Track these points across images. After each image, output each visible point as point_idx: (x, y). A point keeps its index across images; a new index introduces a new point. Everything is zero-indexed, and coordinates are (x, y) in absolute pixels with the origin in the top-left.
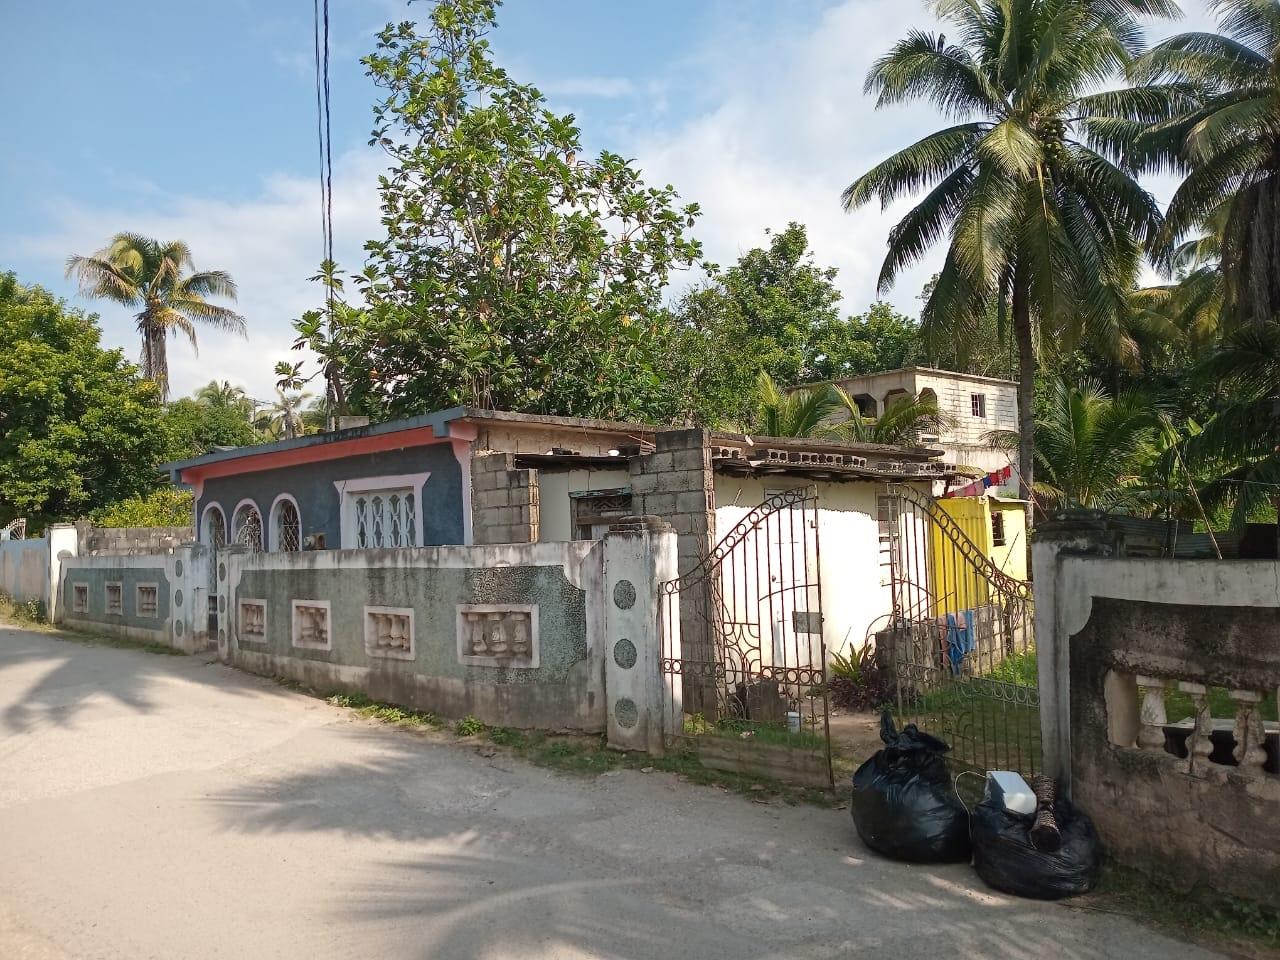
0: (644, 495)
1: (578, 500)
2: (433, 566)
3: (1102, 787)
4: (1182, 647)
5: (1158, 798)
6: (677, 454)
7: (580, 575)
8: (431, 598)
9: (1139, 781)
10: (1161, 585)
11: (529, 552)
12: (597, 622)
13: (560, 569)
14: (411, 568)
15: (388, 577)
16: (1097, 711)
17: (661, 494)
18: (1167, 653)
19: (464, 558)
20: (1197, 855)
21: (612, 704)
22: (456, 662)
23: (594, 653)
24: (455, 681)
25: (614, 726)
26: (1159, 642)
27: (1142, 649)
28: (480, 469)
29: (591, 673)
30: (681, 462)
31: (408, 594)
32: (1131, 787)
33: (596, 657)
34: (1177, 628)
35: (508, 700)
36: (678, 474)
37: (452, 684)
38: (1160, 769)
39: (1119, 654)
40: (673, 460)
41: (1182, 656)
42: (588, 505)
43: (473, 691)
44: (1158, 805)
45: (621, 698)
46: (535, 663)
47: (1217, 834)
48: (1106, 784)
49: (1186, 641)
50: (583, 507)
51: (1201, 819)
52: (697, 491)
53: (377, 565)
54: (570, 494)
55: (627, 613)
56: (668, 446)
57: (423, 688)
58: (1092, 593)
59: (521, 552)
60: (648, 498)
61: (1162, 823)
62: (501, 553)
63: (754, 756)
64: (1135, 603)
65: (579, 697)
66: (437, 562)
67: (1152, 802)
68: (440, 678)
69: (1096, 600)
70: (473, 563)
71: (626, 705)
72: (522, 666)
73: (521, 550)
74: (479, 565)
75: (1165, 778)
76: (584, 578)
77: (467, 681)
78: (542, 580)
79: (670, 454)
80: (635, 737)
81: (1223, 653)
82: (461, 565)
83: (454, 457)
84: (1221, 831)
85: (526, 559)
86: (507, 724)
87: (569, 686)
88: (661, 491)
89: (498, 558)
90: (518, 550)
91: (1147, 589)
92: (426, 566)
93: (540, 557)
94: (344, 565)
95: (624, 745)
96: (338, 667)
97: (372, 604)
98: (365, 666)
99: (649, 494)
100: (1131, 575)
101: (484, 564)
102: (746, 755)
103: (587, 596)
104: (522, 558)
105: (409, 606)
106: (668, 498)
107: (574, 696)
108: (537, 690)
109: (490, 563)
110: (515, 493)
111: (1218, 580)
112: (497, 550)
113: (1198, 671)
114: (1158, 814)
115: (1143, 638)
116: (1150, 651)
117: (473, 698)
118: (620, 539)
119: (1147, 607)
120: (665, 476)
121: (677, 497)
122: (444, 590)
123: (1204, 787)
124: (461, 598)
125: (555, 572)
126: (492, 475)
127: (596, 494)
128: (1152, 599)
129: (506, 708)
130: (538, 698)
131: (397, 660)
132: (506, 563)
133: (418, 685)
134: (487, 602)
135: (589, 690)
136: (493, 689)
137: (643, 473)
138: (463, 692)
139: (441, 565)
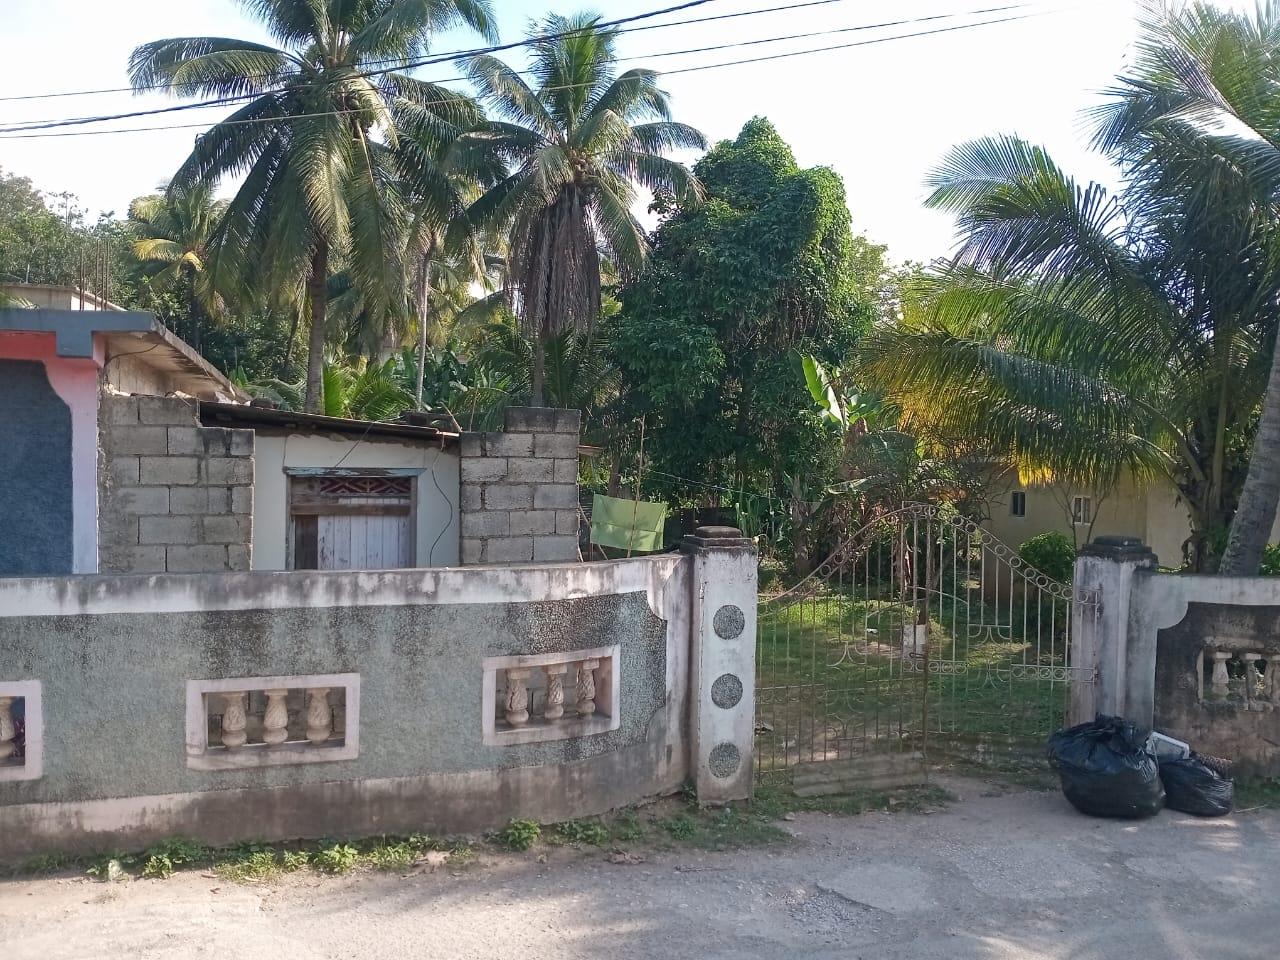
0: (484, 483)
1: (294, 480)
2: (422, 601)
3: (1192, 730)
4: (1251, 632)
5: (1233, 729)
6: (541, 438)
7: (664, 603)
8: (412, 653)
9: (1222, 721)
10: (1242, 593)
11: (611, 576)
12: (677, 658)
13: (642, 595)
14: (355, 609)
15: (279, 625)
16: (1189, 679)
17: (511, 484)
18: (1242, 636)
19: (505, 588)
20: (1255, 759)
21: (705, 752)
22: (478, 745)
23: (673, 696)
24: (473, 774)
25: (707, 778)
26: (1237, 630)
27: (1225, 635)
28: (121, 417)
29: (669, 721)
30: (546, 447)
31: (342, 651)
32: (1215, 726)
33: (674, 700)
34: (1250, 621)
35: (581, 780)
36: (540, 461)
37: (467, 779)
38: (1236, 710)
39: (1208, 640)
40: (534, 445)
41: (1252, 638)
42: (311, 487)
43: (518, 781)
44: (1233, 733)
45: (719, 743)
46: (615, 724)
47: (1267, 743)
48: (1196, 727)
49: (1253, 628)
50: (301, 489)
51: (1259, 736)
52: (566, 484)
53: (239, 604)
54: (285, 469)
55: (732, 644)
56: (528, 425)
57: (381, 799)
58: (1189, 598)
59: (601, 577)
60: (491, 491)
61: (1234, 744)
62: (576, 578)
63: (856, 772)
64: (1222, 605)
65: (658, 753)
66: (435, 594)
67: (1230, 732)
68: (432, 776)
69: (1191, 605)
70: (527, 593)
71: (727, 750)
72: (600, 730)
73: (601, 572)
74: (539, 596)
75: (1238, 715)
76: (667, 606)
77: (503, 769)
78: (624, 611)
79: (529, 437)
80: (735, 787)
81: (1273, 633)
82: (500, 598)
83: (51, 389)
84: (1270, 742)
85: (607, 586)
86: (580, 813)
87: (649, 744)
88: (512, 480)
89: (571, 586)
90: (597, 573)
91: (1232, 596)
92: (401, 601)
93: (623, 582)
94: (104, 606)
95: (719, 798)
96: (74, 807)
97: (217, 674)
98: (183, 788)
99: (491, 483)
100: (1221, 587)
101: (548, 595)
102: (846, 775)
103: (669, 627)
104: (602, 585)
105: (345, 669)
106: (524, 489)
107: (653, 755)
108: (617, 757)
109: (558, 593)
110: (216, 465)
111: (1274, 590)
112: (570, 575)
113: (1260, 646)
114: (1232, 739)
115: (1227, 628)
116: (1231, 636)
117: (518, 790)
118: (726, 557)
119: (1231, 608)
120: (519, 462)
121: (535, 490)
122: (452, 636)
123: (1261, 716)
124: (496, 648)
125: (638, 598)
126: (160, 431)
127: (343, 473)
128: (1235, 603)
129: (577, 792)
130: (618, 767)
131: (299, 766)
132: (582, 592)
133: (367, 796)
134: (553, 649)
135: (667, 743)
136: (557, 771)
137: (484, 456)
138: (496, 786)
139: (442, 600)
